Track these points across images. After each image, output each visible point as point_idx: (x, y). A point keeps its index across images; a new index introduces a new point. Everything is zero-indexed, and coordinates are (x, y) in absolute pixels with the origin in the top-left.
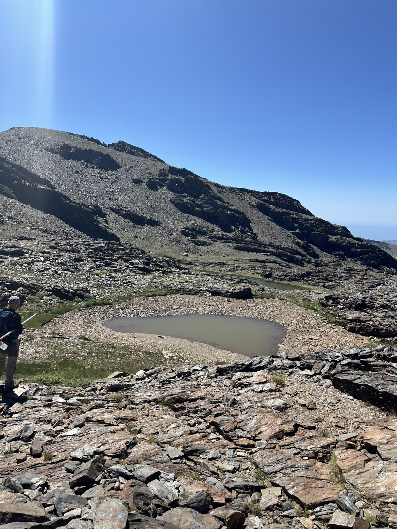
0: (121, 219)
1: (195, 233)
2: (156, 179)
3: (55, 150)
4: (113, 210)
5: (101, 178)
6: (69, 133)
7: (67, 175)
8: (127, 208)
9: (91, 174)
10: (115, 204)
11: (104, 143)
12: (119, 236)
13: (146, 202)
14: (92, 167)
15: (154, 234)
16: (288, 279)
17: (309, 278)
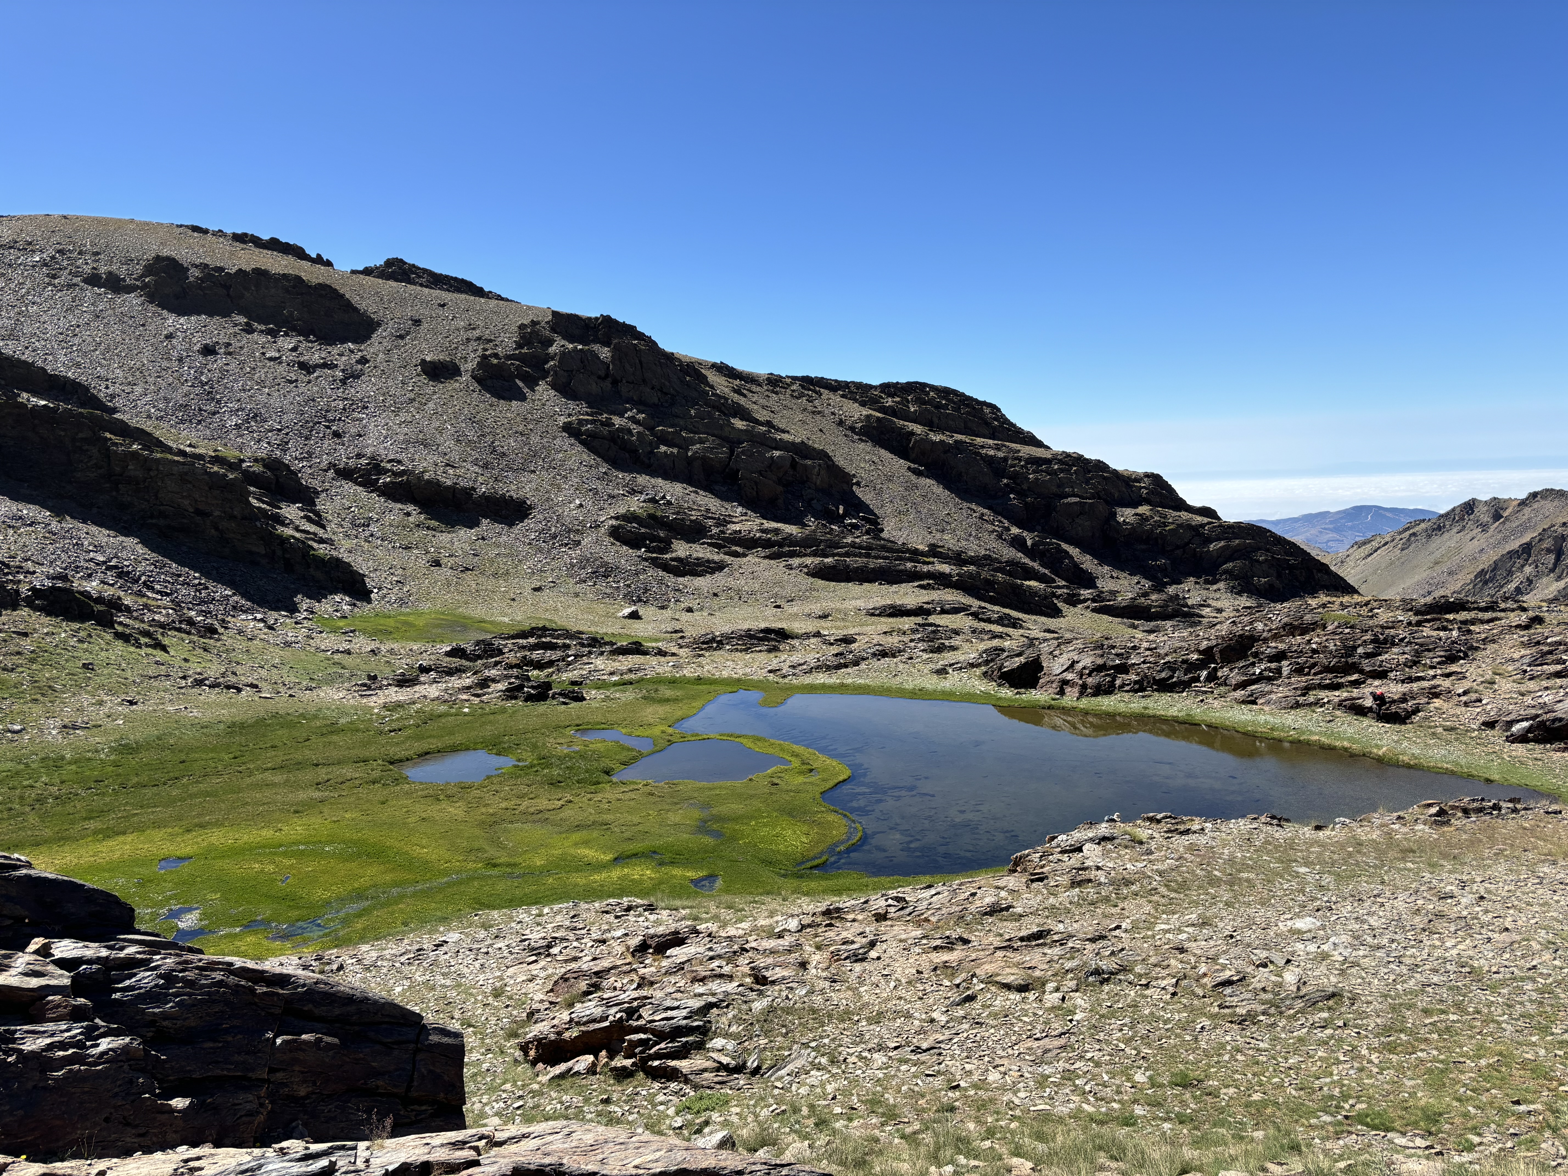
0: (378, 502)
1: (662, 534)
2: (508, 357)
3: (124, 280)
4: (345, 474)
5: (303, 366)
6: (187, 226)
7: (165, 364)
8: (399, 462)
9: (263, 354)
10: (353, 451)
11: (319, 256)
12: (361, 564)
13: (471, 435)
14: (270, 332)
15: (505, 547)
16: (1136, 682)
17: (1248, 666)
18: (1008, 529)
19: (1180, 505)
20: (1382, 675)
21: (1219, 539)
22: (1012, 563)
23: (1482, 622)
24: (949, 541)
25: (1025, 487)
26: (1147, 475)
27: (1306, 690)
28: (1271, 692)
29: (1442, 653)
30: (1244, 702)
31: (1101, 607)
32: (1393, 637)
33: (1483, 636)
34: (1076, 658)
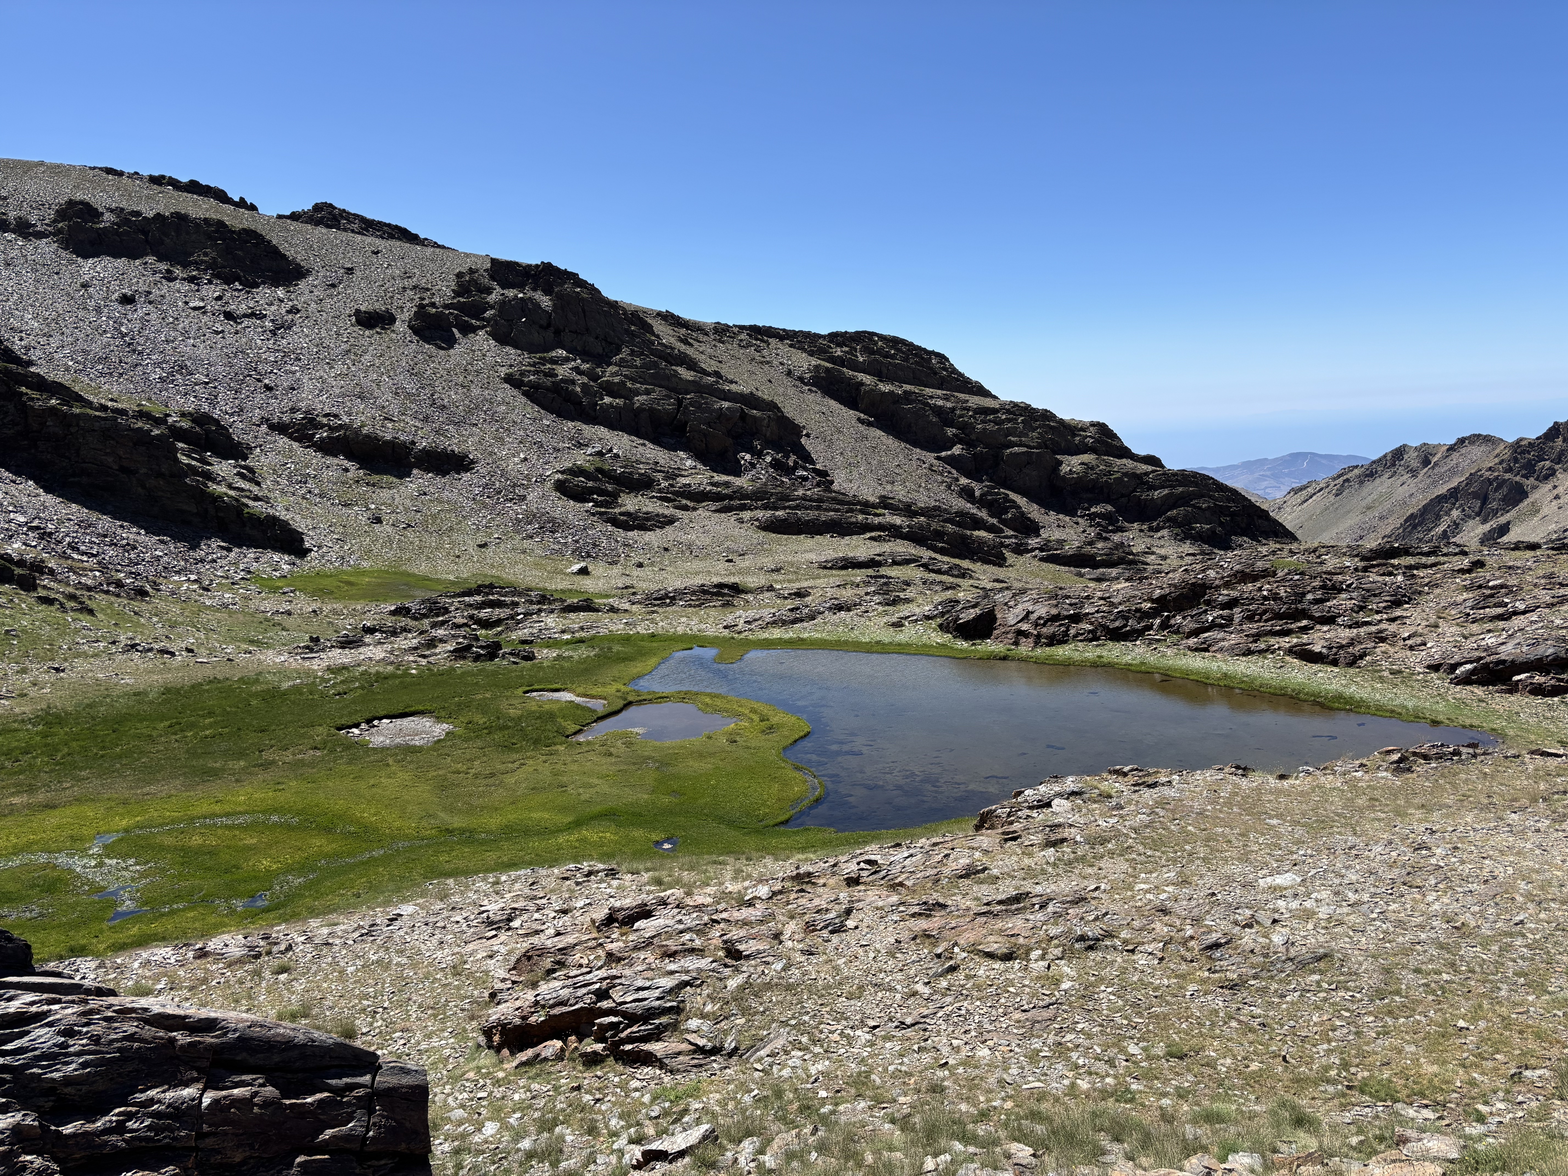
0: (316, 458)
1: (610, 488)
2: (447, 307)
3: (34, 225)
4: (280, 428)
5: (229, 316)
6: (101, 169)
7: (81, 314)
8: (336, 416)
9: (186, 303)
10: (286, 404)
11: (242, 199)
12: (299, 523)
13: (411, 387)
14: (191, 280)
15: (448, 502)
16: (1090, 631)
17: (1200, 614)
18: (957, 480)
19: (1125, 452)
20: (1330, 620)
21: (1163, 487)
22: (961, 513)
23: (1425, 566)
24: (900, 493)
25: (973, 437)
26: (1093, 424)
27: (1257, 637)
28: (1224, 639)
29: (1388, 598)
30: (1196, 650)
31: (1048, 556)
32: (1342, 583)
33: (1427, 580)
34: (1030, 609)
